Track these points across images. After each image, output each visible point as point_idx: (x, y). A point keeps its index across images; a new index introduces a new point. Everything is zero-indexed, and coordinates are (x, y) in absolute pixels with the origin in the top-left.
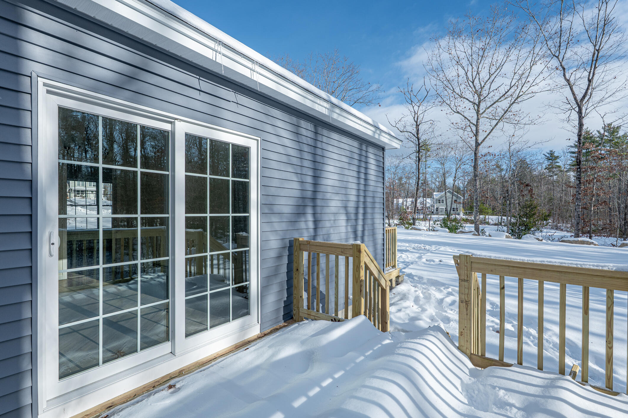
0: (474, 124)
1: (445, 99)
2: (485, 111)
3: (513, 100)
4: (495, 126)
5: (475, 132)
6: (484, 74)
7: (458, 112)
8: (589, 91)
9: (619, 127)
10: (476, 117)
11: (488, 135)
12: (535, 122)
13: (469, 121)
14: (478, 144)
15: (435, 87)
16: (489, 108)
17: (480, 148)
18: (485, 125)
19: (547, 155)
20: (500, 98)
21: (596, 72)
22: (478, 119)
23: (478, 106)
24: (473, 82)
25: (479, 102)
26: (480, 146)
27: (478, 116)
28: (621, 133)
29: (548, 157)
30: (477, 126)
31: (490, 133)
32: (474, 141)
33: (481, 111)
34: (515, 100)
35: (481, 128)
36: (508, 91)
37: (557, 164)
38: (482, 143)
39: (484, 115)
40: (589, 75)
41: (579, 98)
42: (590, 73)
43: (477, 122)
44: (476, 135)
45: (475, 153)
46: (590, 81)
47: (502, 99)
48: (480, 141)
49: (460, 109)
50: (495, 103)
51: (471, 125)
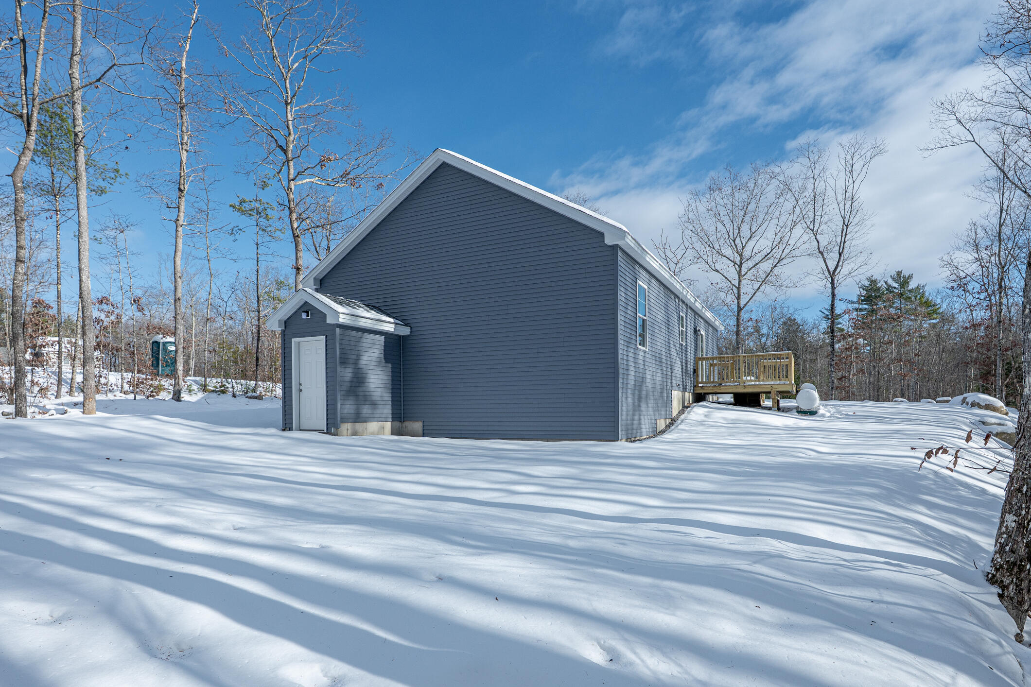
0: (736, 287)
1: (702, 254)
2: (747, 273)
3: (775, 264)
4: (758, 289)
5: (736, 295)
6: (745, 232)
7: (717, 271)
8: (841, 263)
9: (910, 277)
10: (737, 278)
11: (751, 299)
12: (797, 285)
13: (730, 282)
14: (740, 309)
15: (690, 239)
16: (751, 269)
17: (742, 313)
18: (747, 288)
19: (826, 312)
20: (762, 260)
21: (845, 246)
22: (740, 281)
23: (740, 267)
24: (734, 241)
25: (741, 264)
26: (743, 311)
27: (739, 278)
28: (912, 285)
29: (827, 315)
30: (739, 288)
31: (752, 296)
32: (736, 305)
33: (743, 273)
34: (777, 264)
35: (743, 291)
36: (770, 253)
37: (839, 326)
38: (744, 307)
39: (745, 277)
40: (840, 249)
41: (831, 270)
42: (840, 247)
43: (739, 284)
44: (738, 298)
45: (737, 319)
46: (840, 254)
47: (764, 260)
48: (742, 306)
49: (718, 267)
50: (757, 264)
51: (734, 287)
